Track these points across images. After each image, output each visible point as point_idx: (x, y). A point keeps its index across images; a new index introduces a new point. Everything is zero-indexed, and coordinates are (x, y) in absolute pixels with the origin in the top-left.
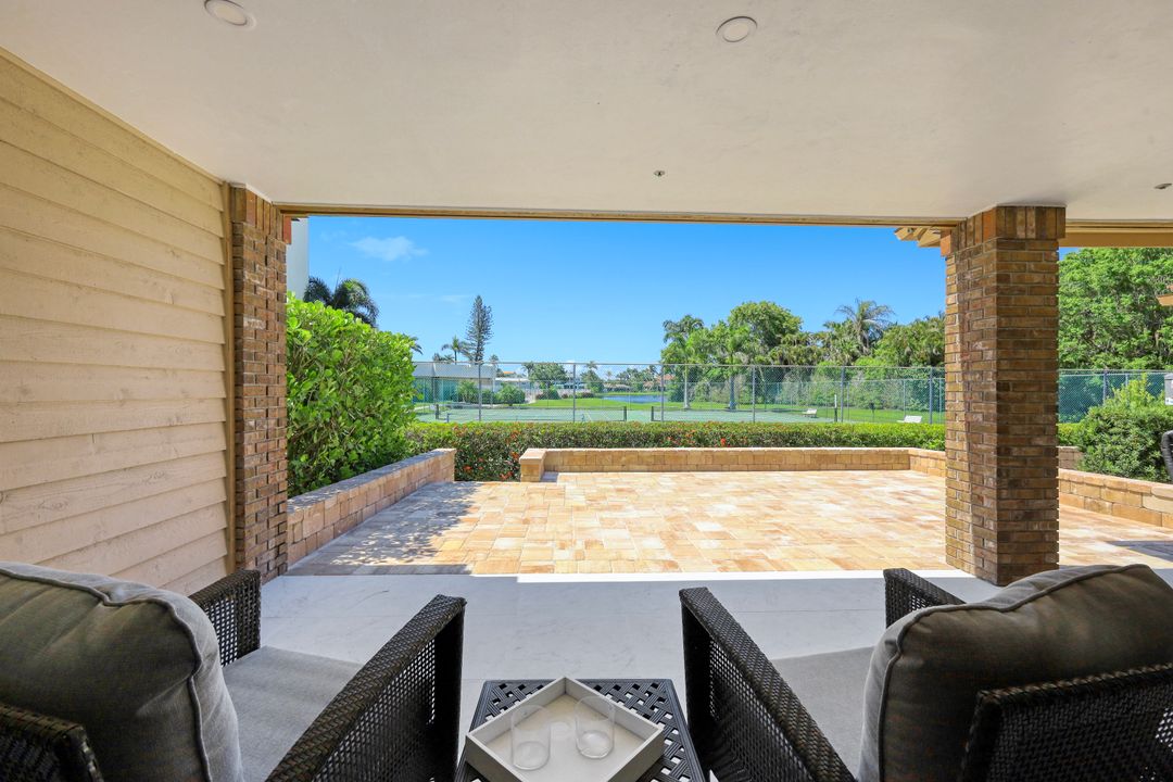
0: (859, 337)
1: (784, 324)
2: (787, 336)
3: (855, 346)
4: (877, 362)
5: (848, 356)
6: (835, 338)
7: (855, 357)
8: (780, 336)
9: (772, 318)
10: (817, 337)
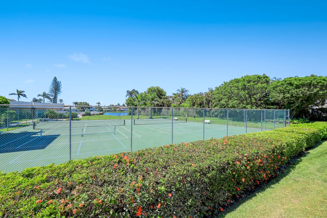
0: (181, 98)
1: (163, 93)
2: (163, 96)
3: (181, 100)
4: (187, 104)
5: (179, 103)
6: (176, 97)
7: (181, 103)
8: (161, 96)
9: (159, 91)
10: (171, 97)
